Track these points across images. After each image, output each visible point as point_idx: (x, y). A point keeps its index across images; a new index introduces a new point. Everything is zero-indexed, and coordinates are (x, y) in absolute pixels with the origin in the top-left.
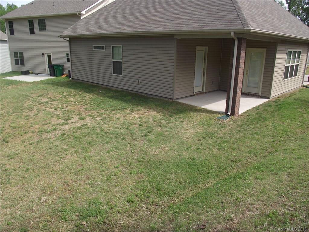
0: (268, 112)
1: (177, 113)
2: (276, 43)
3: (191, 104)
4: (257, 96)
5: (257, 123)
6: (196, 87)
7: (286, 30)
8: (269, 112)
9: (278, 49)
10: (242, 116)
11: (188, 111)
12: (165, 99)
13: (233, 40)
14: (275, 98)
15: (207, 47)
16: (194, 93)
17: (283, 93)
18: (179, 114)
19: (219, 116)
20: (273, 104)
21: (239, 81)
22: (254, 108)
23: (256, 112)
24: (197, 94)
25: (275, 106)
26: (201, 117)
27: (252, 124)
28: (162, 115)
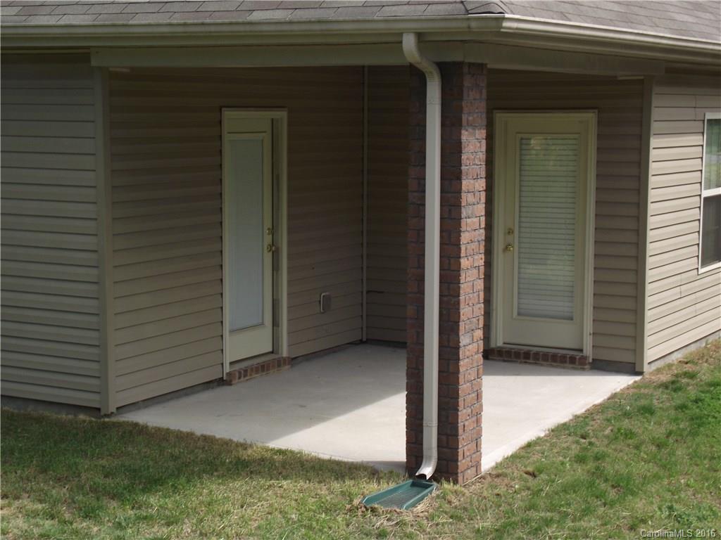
0: (637, 447)
1: (131, 489)
2: (641, 82)
3: (208, 433)
4: (572, 360)
5: (587, 512)
6: (232, 331)
7: (686, 18)
8: (643, 448)
9: (656, 114)
10: (498, 476)
11: (193, 472)
12: (54, 416)
13: (416, 77)
14: (670, 366)
15: (282, 115)
16: (227, 369)
17: (711, 339)
18: (142, 498)
19: (372, 488)
20: (660, 400)
21: (465, 288)
22: (560, 430)
23: (575, 449)
24: (244, 373)
25: (673, 412)
26: (271, 505)
27: (557, 517)
28: (35, 514)
